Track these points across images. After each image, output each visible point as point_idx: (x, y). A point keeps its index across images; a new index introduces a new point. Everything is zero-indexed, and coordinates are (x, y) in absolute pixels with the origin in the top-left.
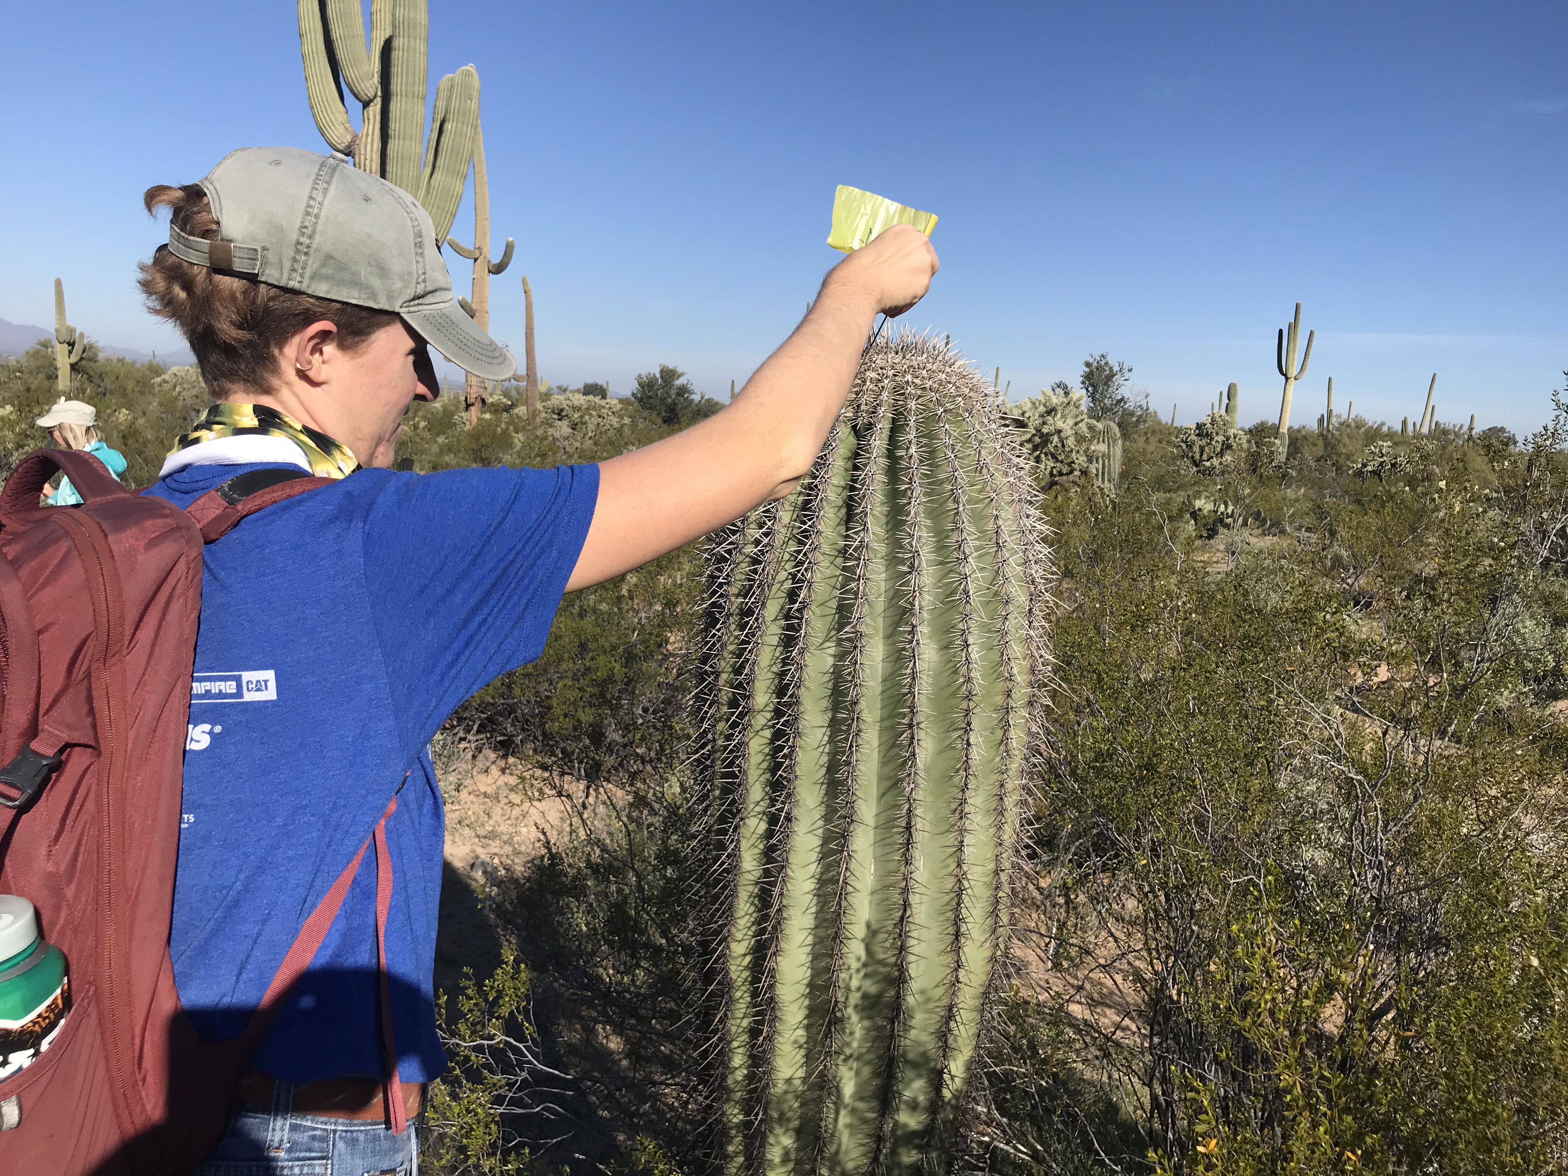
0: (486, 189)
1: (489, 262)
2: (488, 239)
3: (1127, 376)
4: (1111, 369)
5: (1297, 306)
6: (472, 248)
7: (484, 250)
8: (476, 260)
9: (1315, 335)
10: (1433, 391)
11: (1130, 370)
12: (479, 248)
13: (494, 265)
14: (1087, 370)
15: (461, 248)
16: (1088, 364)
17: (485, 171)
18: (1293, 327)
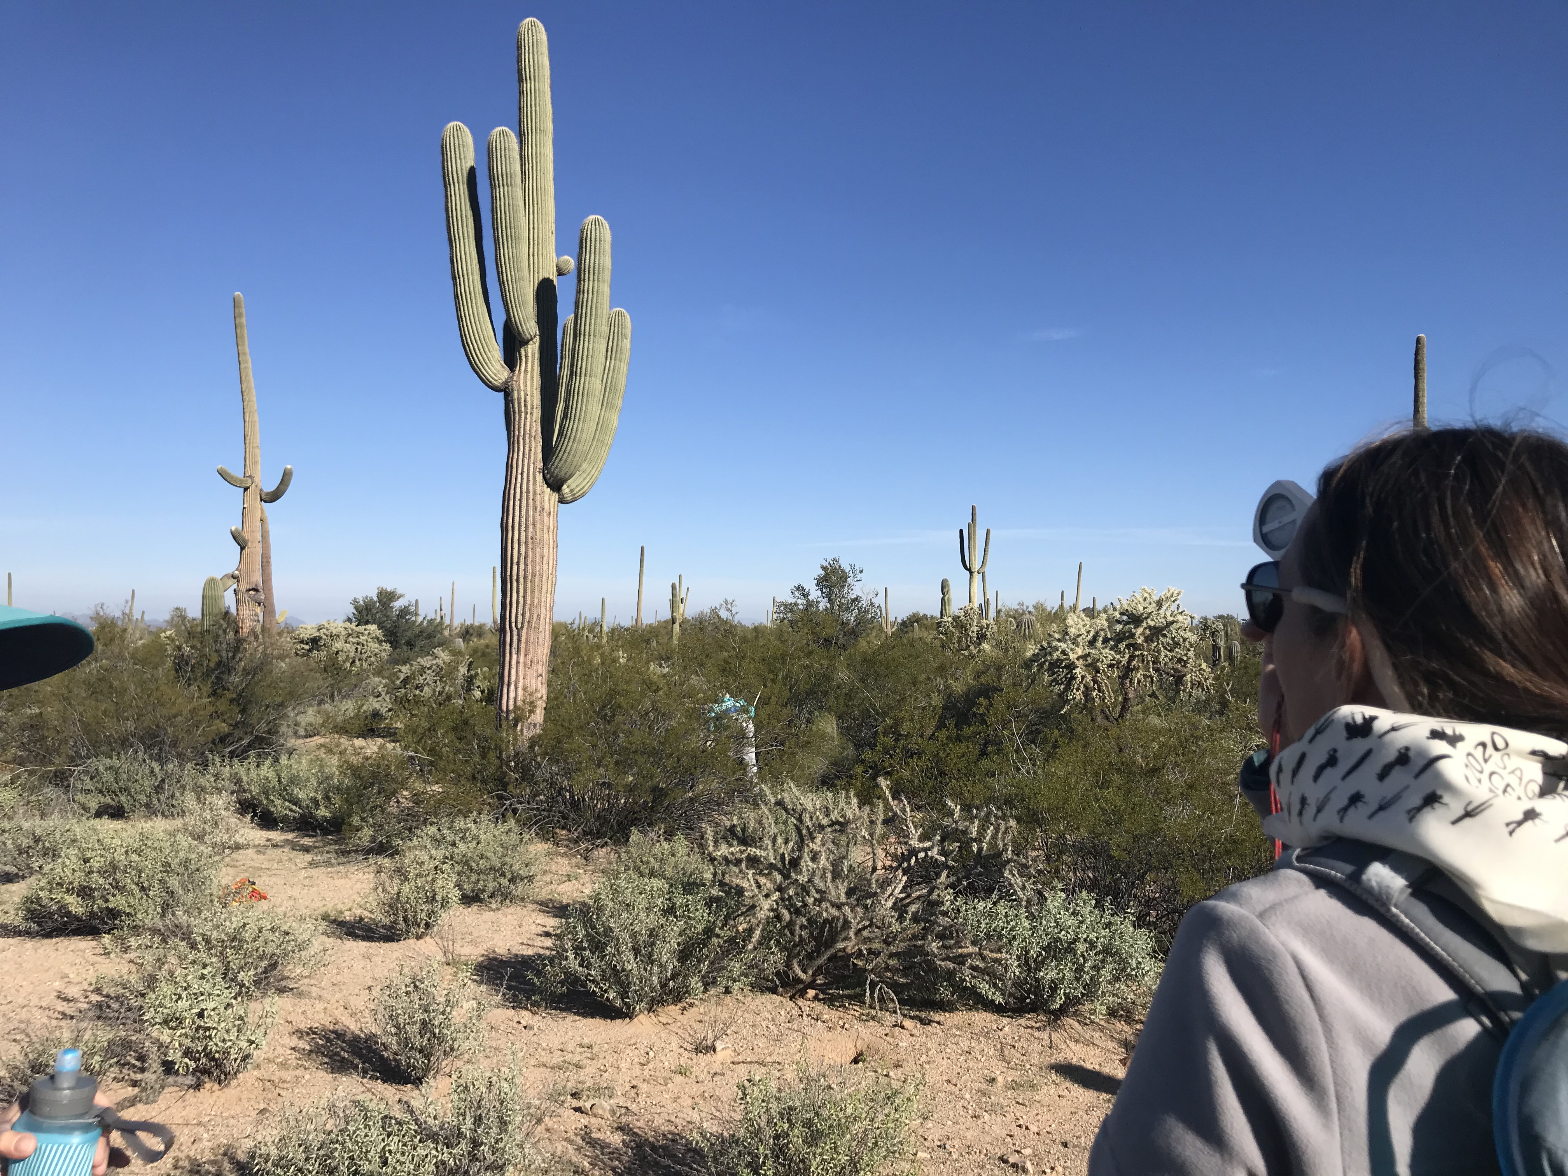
0: (256, 417)
1: (261, 490)
2: (259, 467)
3: (859, 576)
4: (843, 571)
5: (973, 508)
6: (241, 476)
7: (257, 479)
8: (246, 489)
9: (991, 532)
10: (1082, 578)
11: (861, 572)
12: (250, 477)
13: (267, 494)
14: (823, 573)
15: (232, 477)
16: (824, 568)
17: (254, 399)
18: (972, 527)
